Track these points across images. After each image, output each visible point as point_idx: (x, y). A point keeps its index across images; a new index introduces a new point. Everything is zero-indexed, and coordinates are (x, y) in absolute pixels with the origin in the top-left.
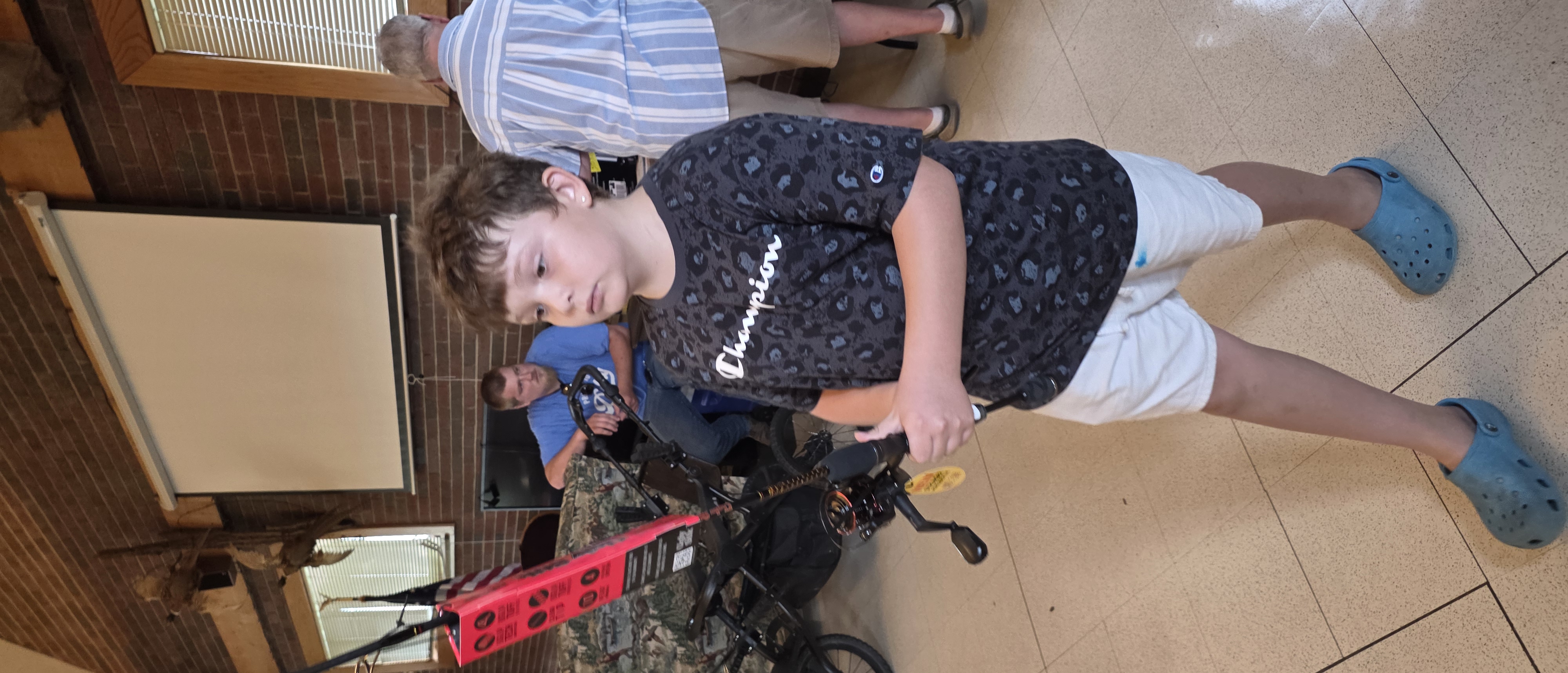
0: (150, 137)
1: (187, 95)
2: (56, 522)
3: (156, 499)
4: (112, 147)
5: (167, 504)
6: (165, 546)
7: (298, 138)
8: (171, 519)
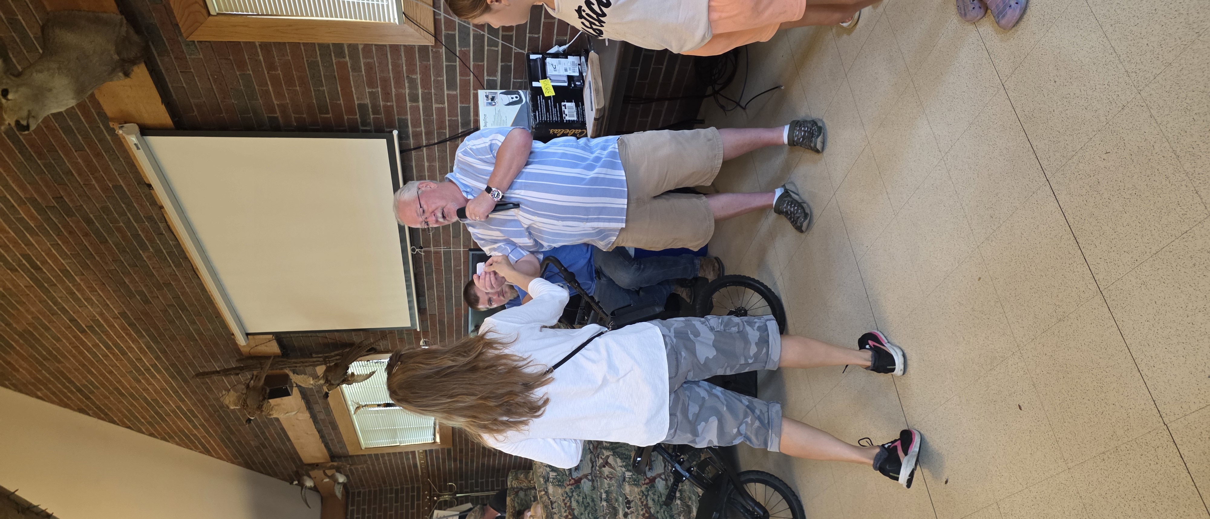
0: (211, 79)
1: (236, 45)
2: (164, 352)
3: (232, 337)
4: (184, 87)
5: (241, 340)
6: (241, 369)
7: (321, 74)
8: (245, 350)
